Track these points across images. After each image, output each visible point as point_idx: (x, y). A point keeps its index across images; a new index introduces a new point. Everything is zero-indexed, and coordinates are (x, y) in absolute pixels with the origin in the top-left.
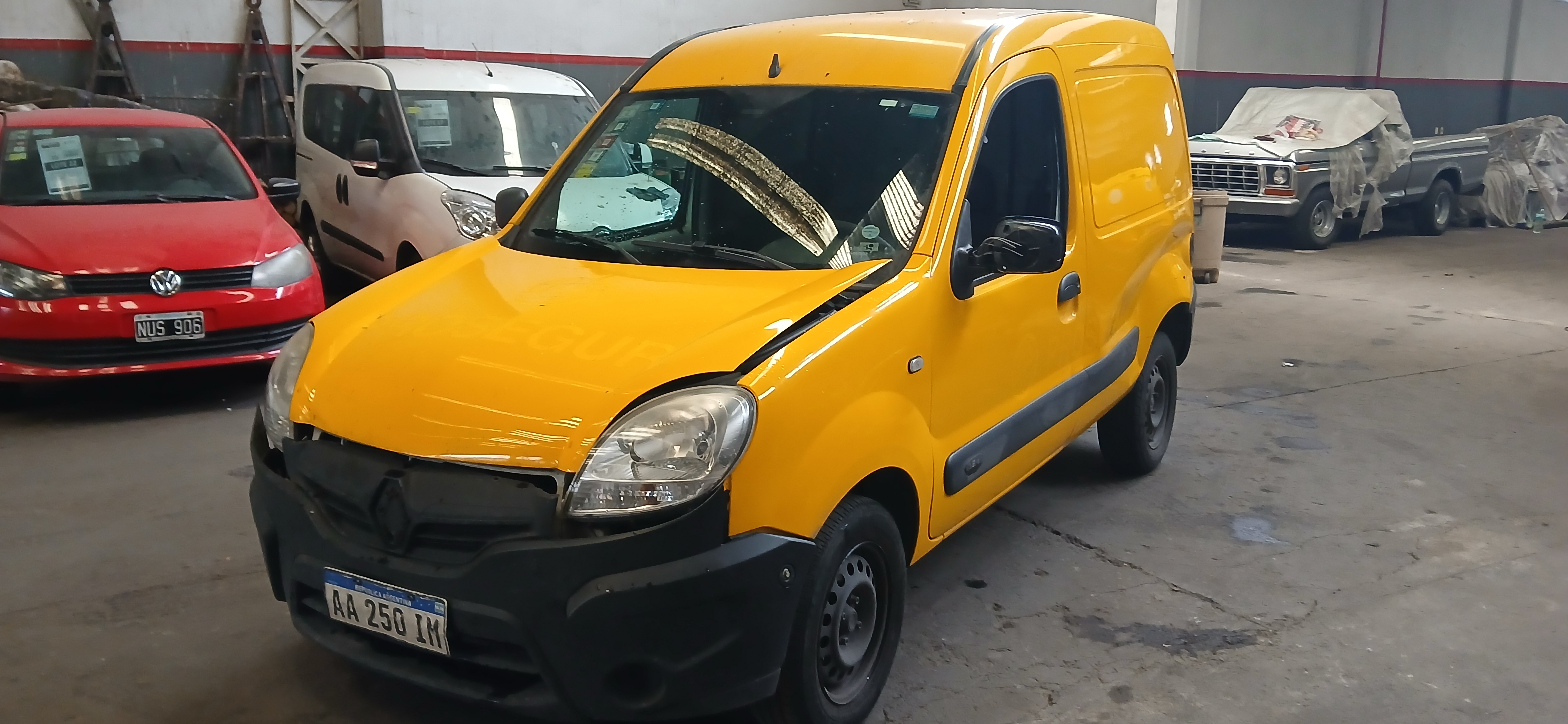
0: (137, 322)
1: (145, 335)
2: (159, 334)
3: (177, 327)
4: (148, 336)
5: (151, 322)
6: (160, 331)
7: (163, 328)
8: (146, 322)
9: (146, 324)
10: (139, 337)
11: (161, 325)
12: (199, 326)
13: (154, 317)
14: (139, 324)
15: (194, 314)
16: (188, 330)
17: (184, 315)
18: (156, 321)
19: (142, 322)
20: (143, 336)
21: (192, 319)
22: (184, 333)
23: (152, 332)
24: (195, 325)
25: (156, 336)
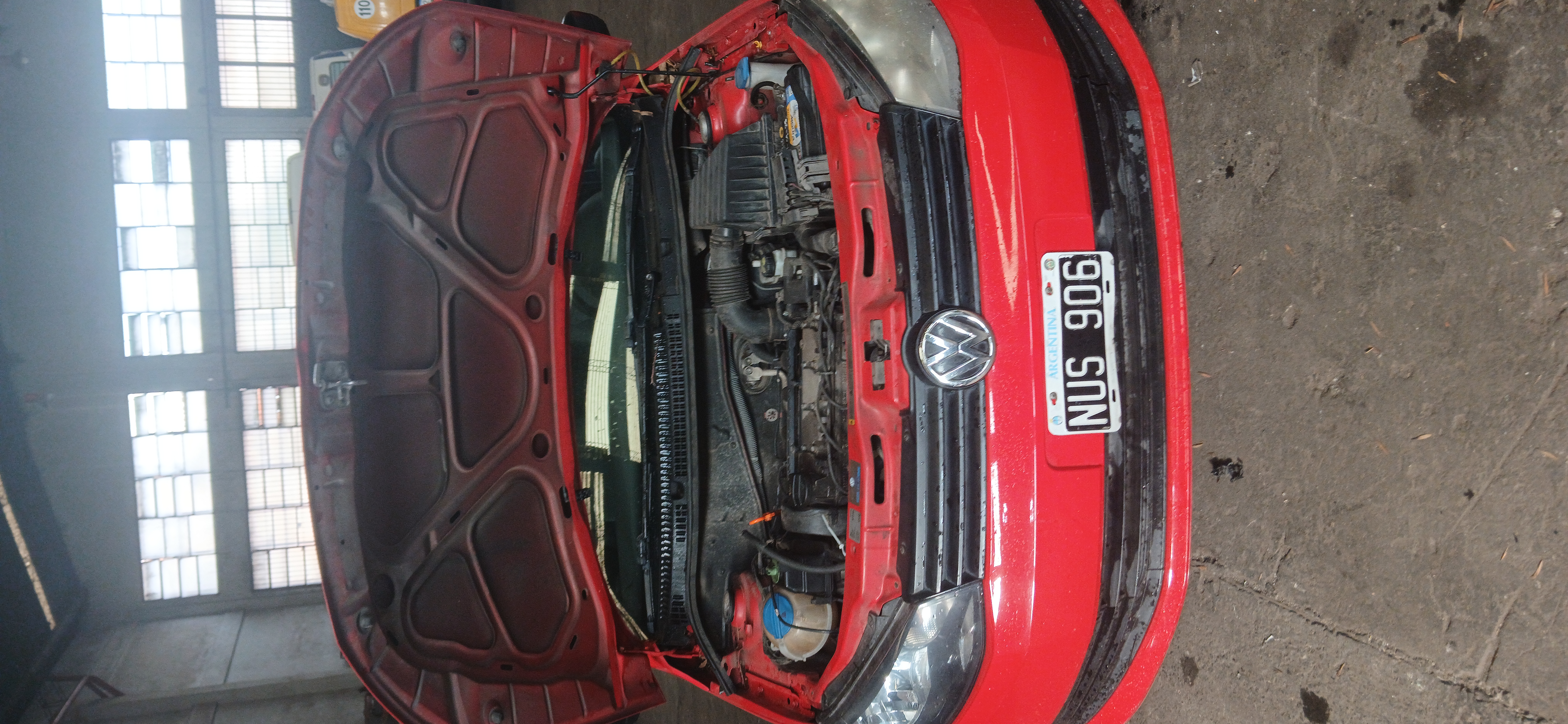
1: (1102, 408)
2: (1099, 373)
3: (1085, 323)
4: (1105, 401)
5: (1069, 392)
6: (1093, 367)
7: (1085, 362)
8: (1068, 404)
9: (1073, 404)
10: (1108, 425)
11: (1077, 367)
12: (1080, 266)
13: (1054, 384)
14: (1073, 422)
15: (1050, 276)
16: (1091, 295)
17: (1051, 304)
18: (1067, 379)
19: (1070, 416)
20: (1106, 414)
21: (1064, 283)
22: (1100, 307)
23: (1096, 390)
24: (1080, 275)
25: (1104, 377)
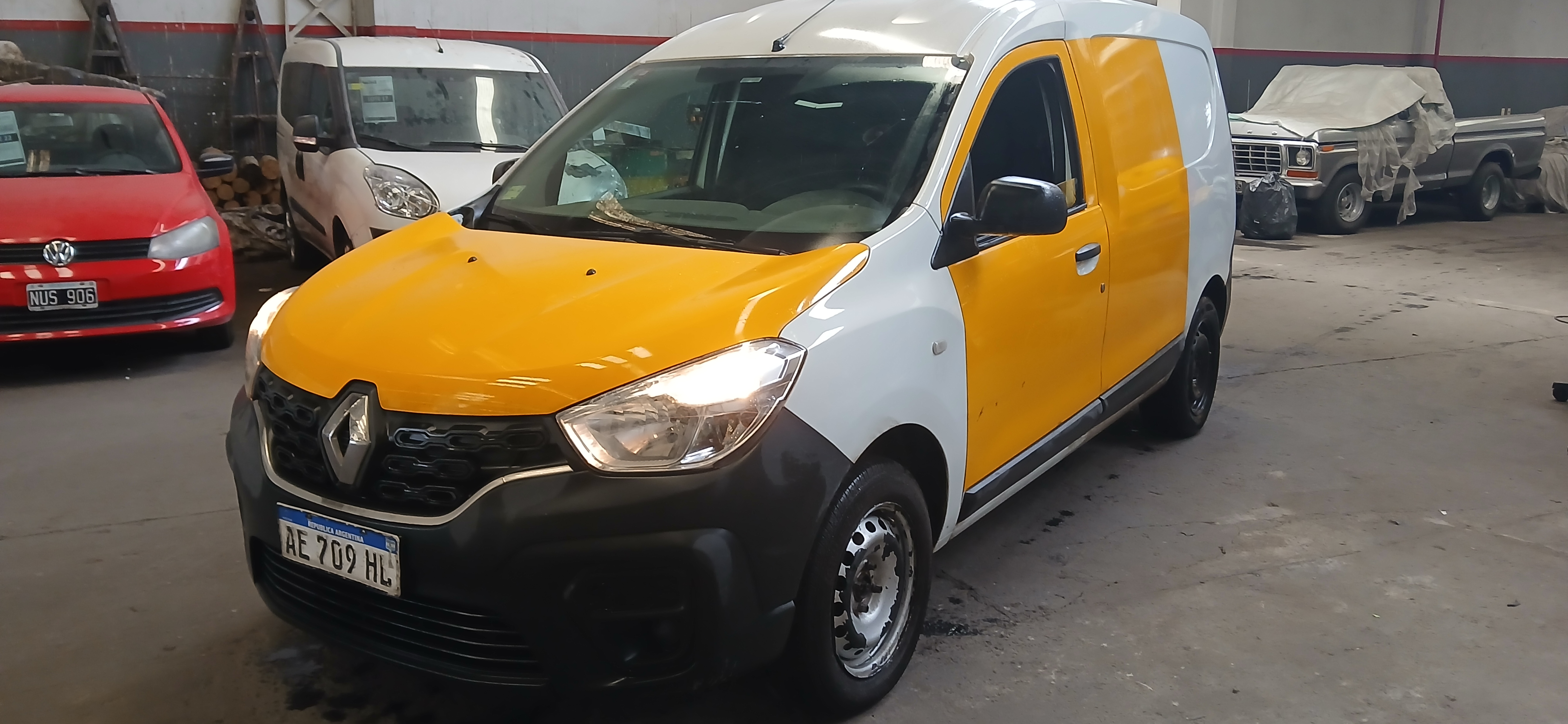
0: (30, 291)
1: (37, 304)
2: (51, 303)
3: (70, 297)
4: (40, 305)
5: (43, 291)
6: (53, 300)
7: (55, 298)
8: (38, 291)
9: (39, 293)
10: (31, 306)
11: (53, 295)
12: (92, 295)
13: (46, 286)
14: (32, 293)
15: (87, 285)
16: (81, 300)
17: (77, 285)
18: (48, 291)
19: (34, 292)
20: (35, 305)
21: (85, 289)
22: (76, 303)
23: (44, 301)
24: (88, 295)
25: (49, 304)
